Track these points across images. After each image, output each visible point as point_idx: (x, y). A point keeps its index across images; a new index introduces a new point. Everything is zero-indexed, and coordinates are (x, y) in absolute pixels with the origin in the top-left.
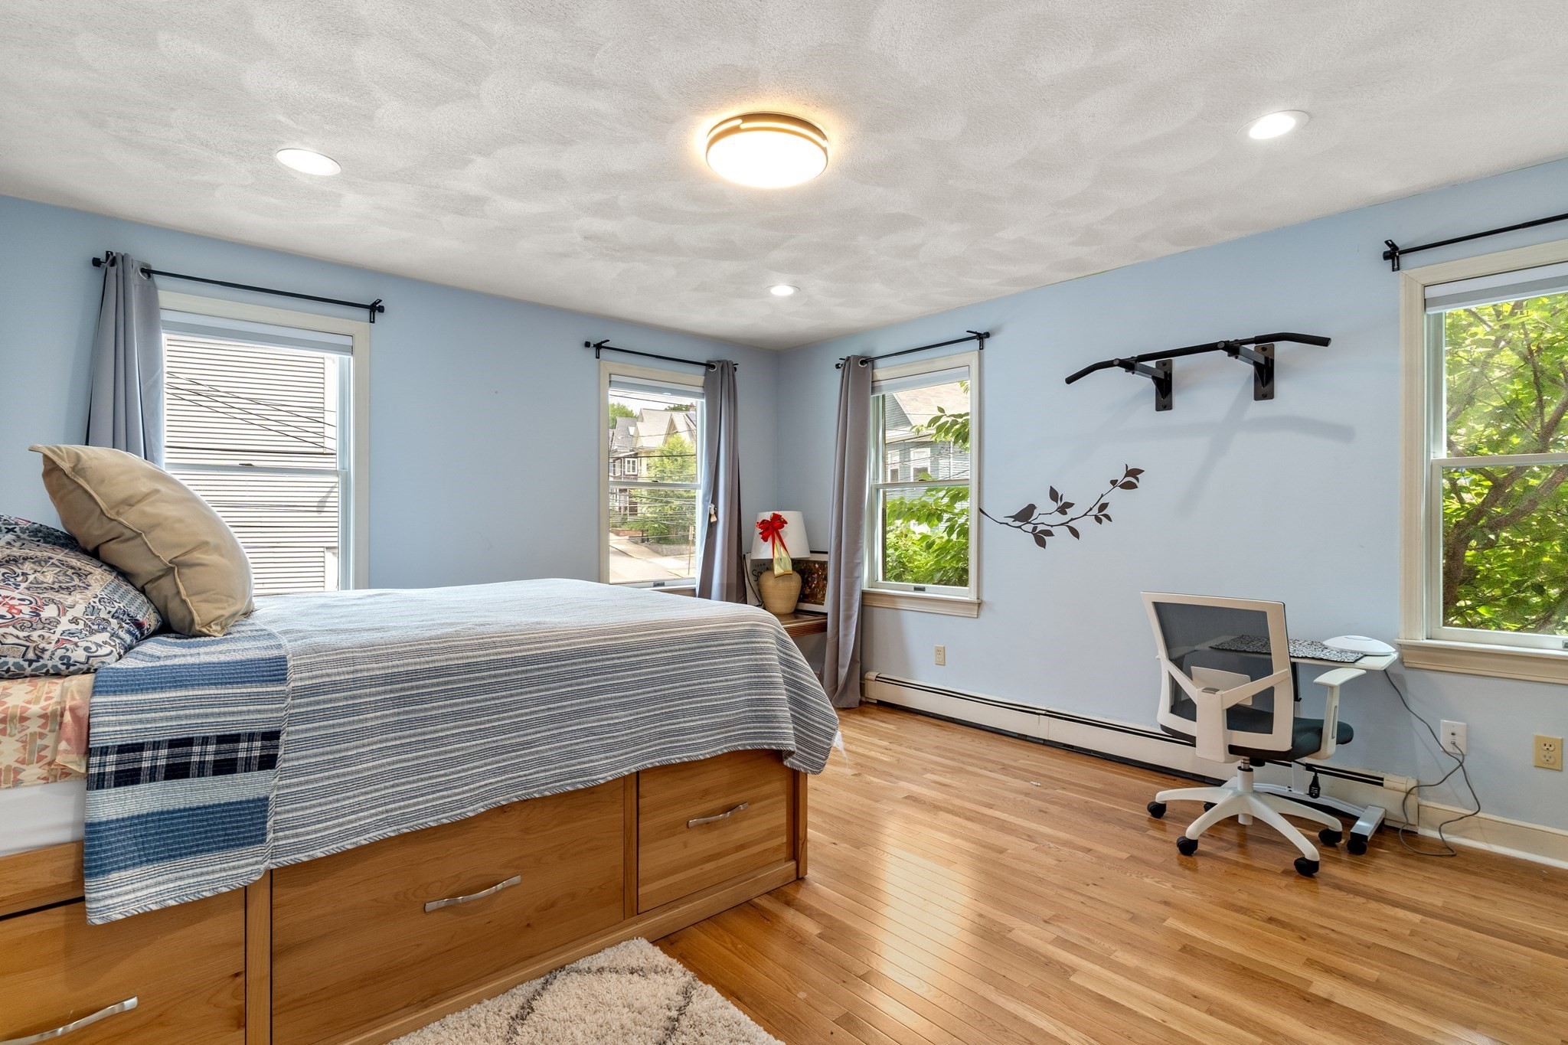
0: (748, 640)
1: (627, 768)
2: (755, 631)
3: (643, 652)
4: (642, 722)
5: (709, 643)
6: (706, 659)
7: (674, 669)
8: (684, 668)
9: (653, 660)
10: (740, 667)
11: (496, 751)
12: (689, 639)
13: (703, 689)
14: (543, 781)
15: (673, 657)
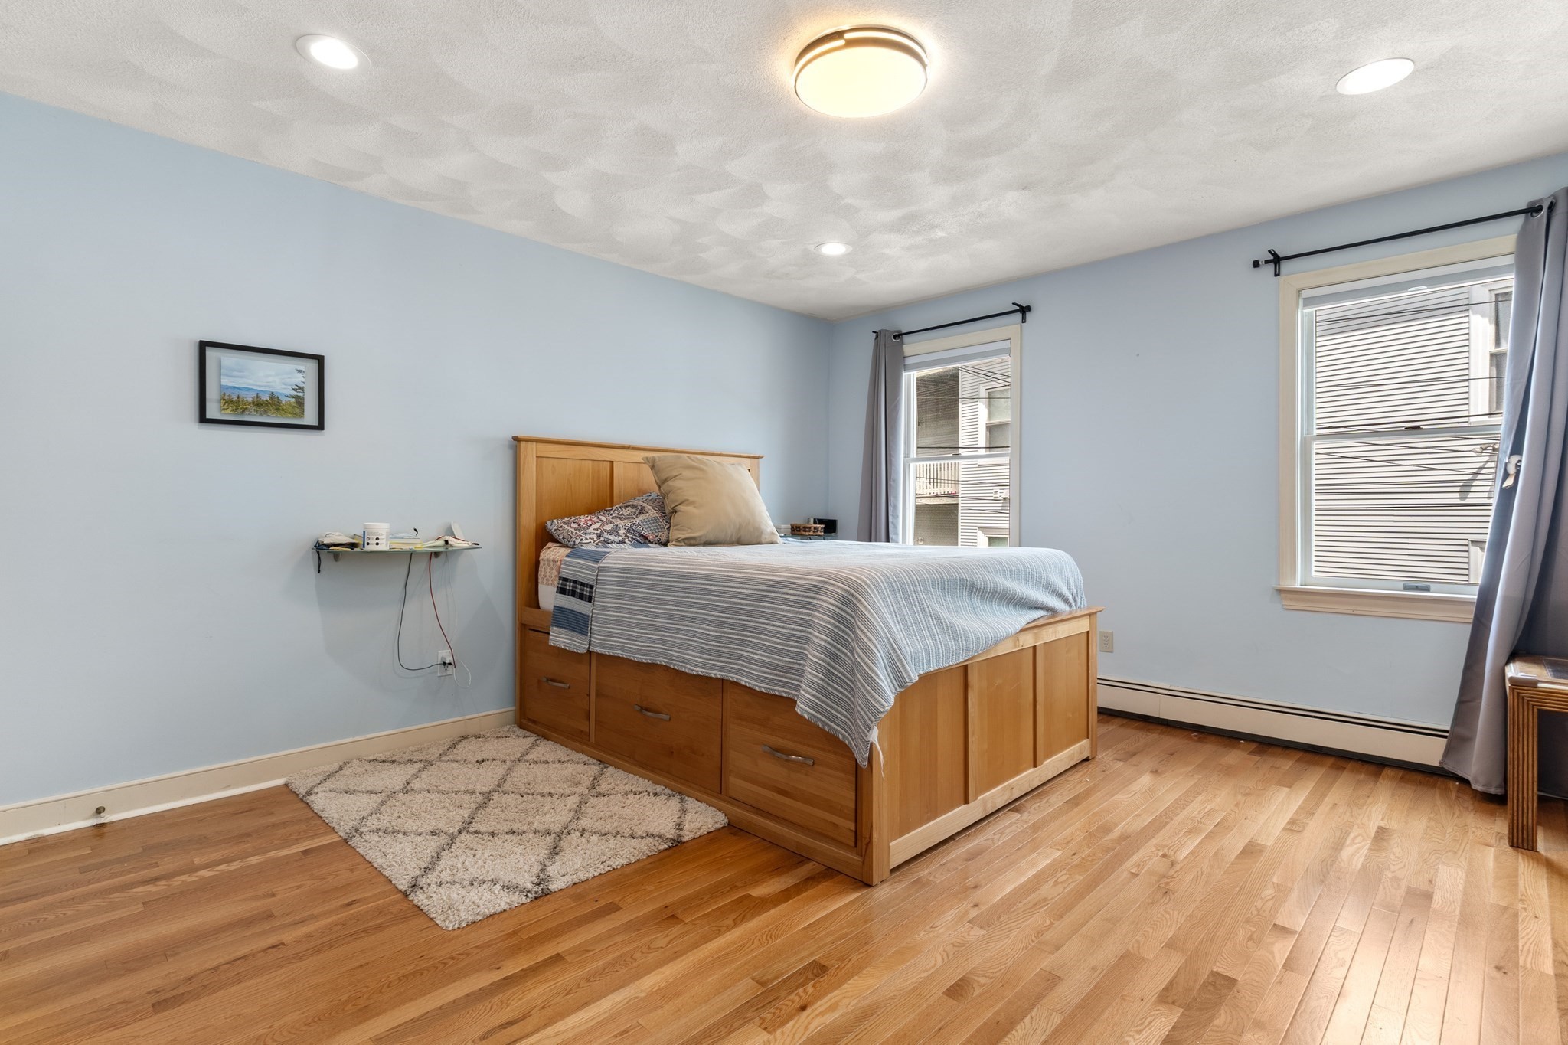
0: (812, 595)
1: (714, 672)
2: (821, 588)
3: (729, 584)
4: (723, 640)
5: (777, 590)
6: (772, 603)
7: (746, 605)
8: (753, 606)
9: (734, 592)
10: (798, 618)
11: (654, 627)
12: (761, 582)
13: (765, 629)
14: (673, 658)
15: (747, 594)
